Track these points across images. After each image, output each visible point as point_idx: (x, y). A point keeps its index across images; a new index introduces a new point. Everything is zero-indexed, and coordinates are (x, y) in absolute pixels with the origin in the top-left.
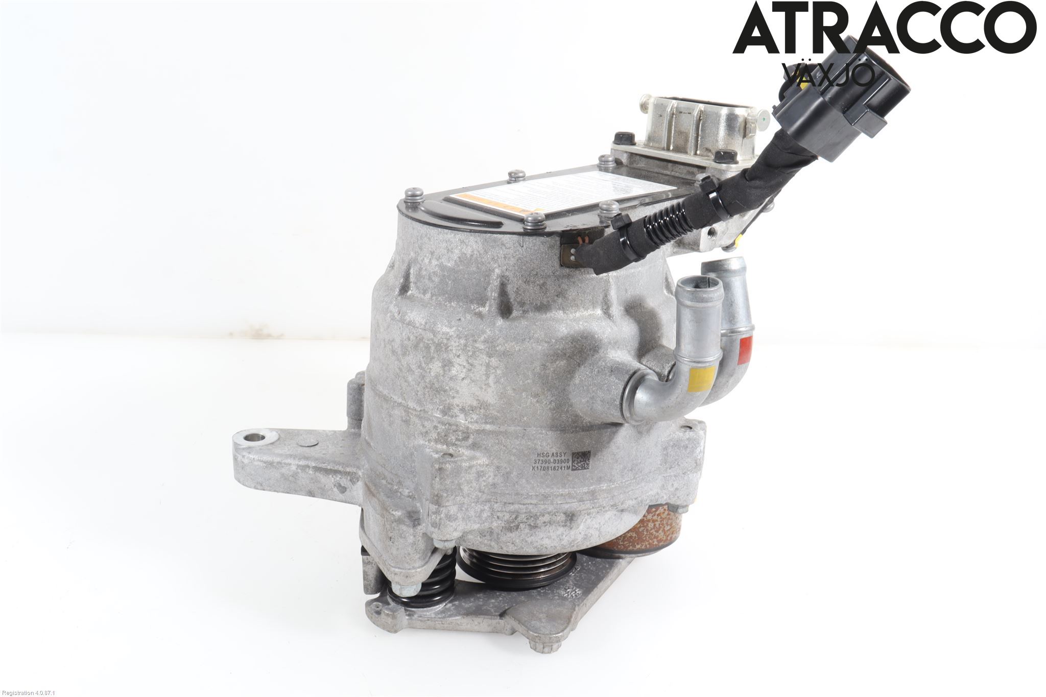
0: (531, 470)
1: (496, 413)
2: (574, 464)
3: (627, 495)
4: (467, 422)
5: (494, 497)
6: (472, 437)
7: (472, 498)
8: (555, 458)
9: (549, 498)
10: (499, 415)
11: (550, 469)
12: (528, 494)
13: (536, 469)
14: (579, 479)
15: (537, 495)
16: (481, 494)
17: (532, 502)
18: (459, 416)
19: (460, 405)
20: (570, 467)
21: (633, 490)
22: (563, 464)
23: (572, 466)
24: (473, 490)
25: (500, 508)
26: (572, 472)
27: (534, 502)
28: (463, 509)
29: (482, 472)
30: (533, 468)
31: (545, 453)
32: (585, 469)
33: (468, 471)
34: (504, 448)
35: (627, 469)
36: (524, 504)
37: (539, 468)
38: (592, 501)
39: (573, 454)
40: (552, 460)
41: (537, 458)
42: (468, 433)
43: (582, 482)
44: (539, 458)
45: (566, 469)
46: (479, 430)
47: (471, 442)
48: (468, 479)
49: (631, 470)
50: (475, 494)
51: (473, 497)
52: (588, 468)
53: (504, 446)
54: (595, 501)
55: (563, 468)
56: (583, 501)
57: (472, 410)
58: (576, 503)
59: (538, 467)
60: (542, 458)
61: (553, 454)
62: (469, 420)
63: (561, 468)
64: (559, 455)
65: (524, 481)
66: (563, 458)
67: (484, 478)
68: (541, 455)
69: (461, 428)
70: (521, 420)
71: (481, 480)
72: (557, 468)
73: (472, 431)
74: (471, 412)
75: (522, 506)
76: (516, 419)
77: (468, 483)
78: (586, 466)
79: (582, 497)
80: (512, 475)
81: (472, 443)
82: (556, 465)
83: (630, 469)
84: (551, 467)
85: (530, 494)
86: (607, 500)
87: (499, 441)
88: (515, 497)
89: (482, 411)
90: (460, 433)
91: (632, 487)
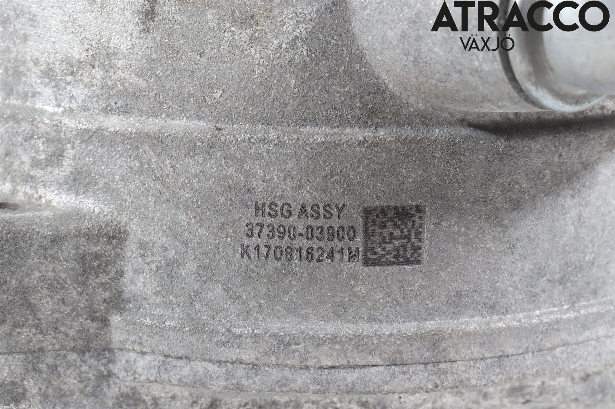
0: (238, 256)
1: (134, 79)
2: (369, 244)
3: (549, 358)
4: (61, 109)
5: (133, 338)
6: (70, 153)
7: (67, 335)
8: (311, 222)
9: (293, 347)
10: (142, 83)
11: (295, 255)
12: (228, 330)
13: (252, 253)
14: (389, 294)
15: (257, 336)
16: (95, 325)
17: (245, 357)
18: (39, 93)
19: (42, 60)
20: (357, 251)
21: (566, 344)
22: (336, 240)
23: (366, 249)
24: (68, 310)
25: (154, 371)
26: (366, 269)
27: (249, 356)
28: (43, 367)
29: (97, 256)
30: (245, 250)
31: (280, 203)
32: (407, 262)
33: (50, 252)
34: (158, 185)
35: (548, 276)
36: (220, 362)
37: (264, 250)
38: (430, 366)
39: (368, 211)
40: (301, 229)
41: (255, 221)
42: (60, 140)
43: (400, 305)
44: (259, 219)
45: (345, 258)
46: (88, 130)
47: (69, 169)
48: (50, 274)
49: (561, 282)
50: (76, 325)
51: (72, 333)
52: (418, 262)
53: (157, 179)
54: (442, 366)
55: (337, 256)
56: (403, 364)
57: (72, 73)
58: (381, 369)
59: (257, 248)
60: (268, 220)
61: (303, 206)
62: (65, 104)
63: (331, 255)
64: (322, 211)
65: (219, 290)
66: (335, 223)
67: (104, 278)
68: (267, 210)
69: (43, 128)
70: (204, 100)
71: (93, 281)
72: (316, 255)
73: (69, 135)
74: (69, 78)
75: (216, 367)
76: (190, 95)
77: (51, 288)
78: (410, 252)
79: (400, 352)
80: (183, 272)
81: (72, 173)
82: (315, 244)
83: (557, 276)
84: (299, 251)
85: (238, 331)
86: (481, 365)
87: (142, 164)
88: (194, 339)
89: (98, 73)
90: (40, 145)
91: (564, 336)
